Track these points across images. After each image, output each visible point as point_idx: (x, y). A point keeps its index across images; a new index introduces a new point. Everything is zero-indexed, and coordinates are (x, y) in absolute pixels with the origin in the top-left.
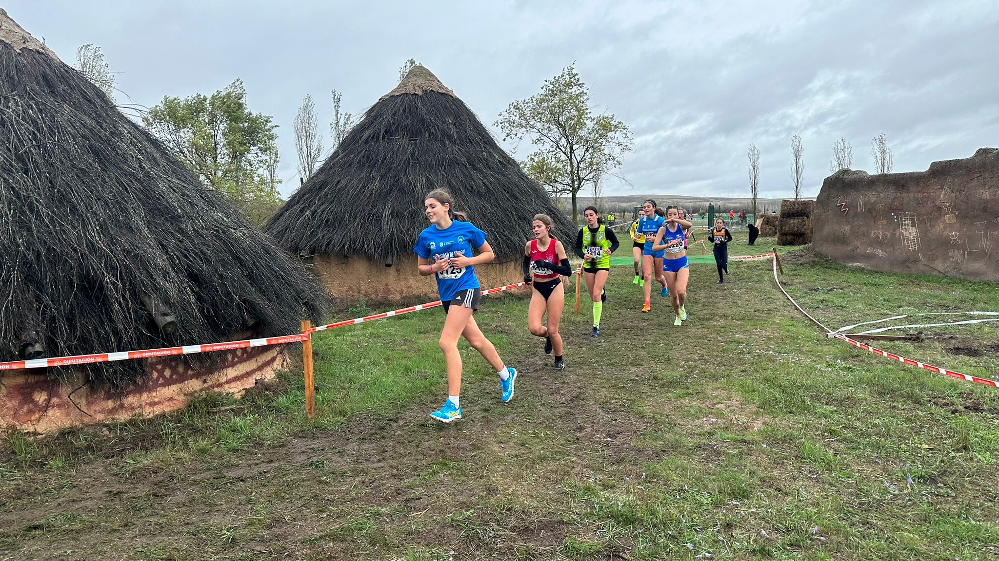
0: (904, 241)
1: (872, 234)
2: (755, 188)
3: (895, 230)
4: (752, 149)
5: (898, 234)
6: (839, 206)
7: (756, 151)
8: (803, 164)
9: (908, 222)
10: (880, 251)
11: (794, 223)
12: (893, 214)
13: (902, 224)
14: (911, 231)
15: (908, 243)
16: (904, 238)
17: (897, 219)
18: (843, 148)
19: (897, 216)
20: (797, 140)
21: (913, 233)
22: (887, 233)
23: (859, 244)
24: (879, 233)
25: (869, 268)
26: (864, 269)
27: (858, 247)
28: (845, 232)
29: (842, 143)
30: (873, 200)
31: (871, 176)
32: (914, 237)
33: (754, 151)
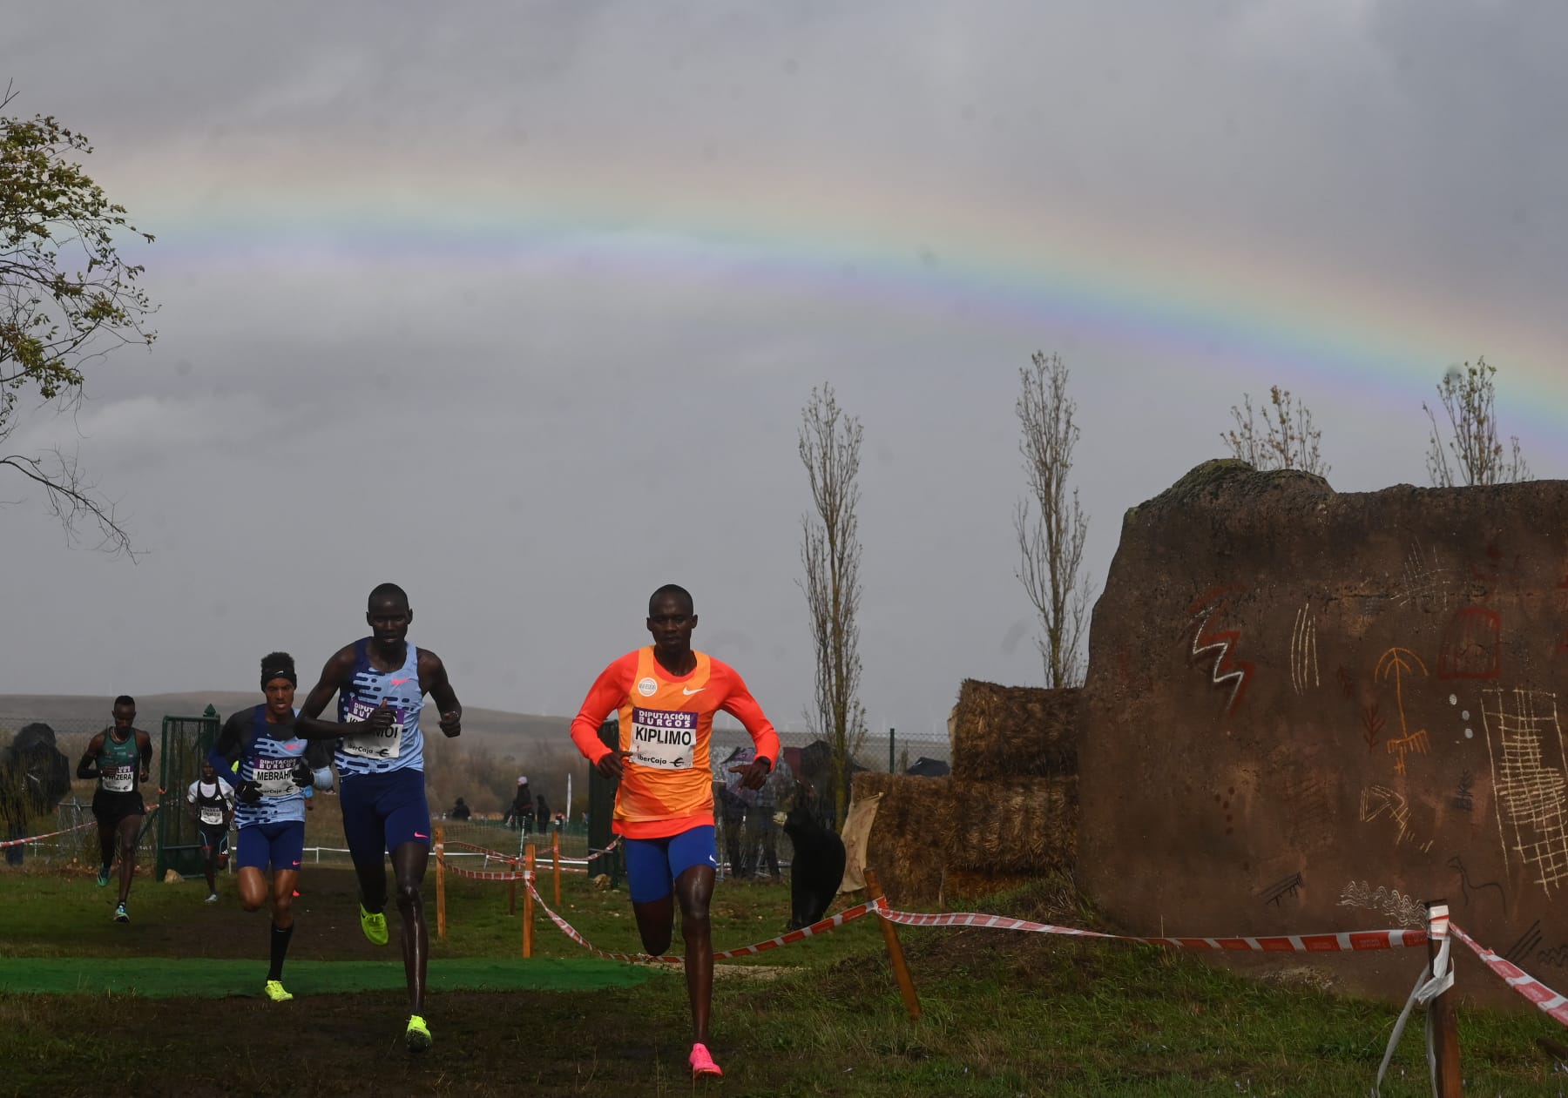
0: (1512, 843)
1: (1364, 807)
2: (837, 631)
3: (1466, 783)
4: (823, 413)
5: (1479, 803)
6: (1200, 657)
7: (839, 427)
8: (1079, 516)
9: (1526, 742)
10: (1405, 900)
11: (1028, 812)
12: (1453, 700)
13: (1499, 752)
14: (1539, 790)
15: (1530, 853)
16: (1509, 829)
17: (1475, 724)
18: (1279, 438)
19: (1475, 713)
20: (1047, 381)
21: (1548, 798)
22: (1431, 801)
23: (1304, 862)
24: (1395, 802)
25: (1355, 993)
26: (1330, 998)
27: (1298, 880)
28: (1233, 799)
29: (1273, 412)
30: (1358, 625)
31: (1345, 497)
32: (1554, 821)
33: (830, 424)
